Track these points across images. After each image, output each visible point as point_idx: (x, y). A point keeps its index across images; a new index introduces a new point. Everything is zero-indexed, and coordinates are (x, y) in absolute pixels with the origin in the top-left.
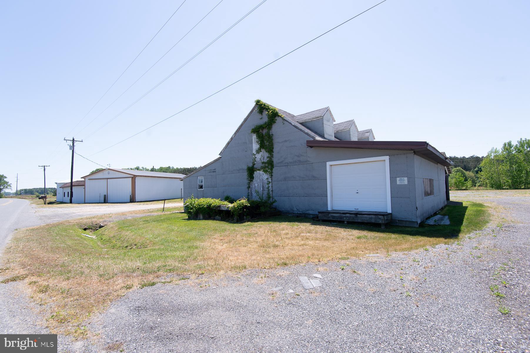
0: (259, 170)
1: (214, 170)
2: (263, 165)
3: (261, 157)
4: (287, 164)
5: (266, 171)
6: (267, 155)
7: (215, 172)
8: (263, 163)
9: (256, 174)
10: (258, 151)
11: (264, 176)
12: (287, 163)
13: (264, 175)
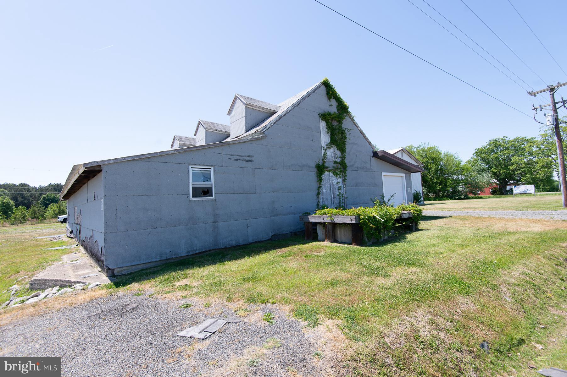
0: (329, 171)
1: (248, 156)
2: (335, 165)
3: (332, 154)
4: (356, 169)
5: (336, 174)
6: (339, 153)
7: (251, 161)
8: (335, 162)
9: (326, 175)
10: (329, 146)
11: (334, 180)
12: (356, 167)
13: (334, 178)
